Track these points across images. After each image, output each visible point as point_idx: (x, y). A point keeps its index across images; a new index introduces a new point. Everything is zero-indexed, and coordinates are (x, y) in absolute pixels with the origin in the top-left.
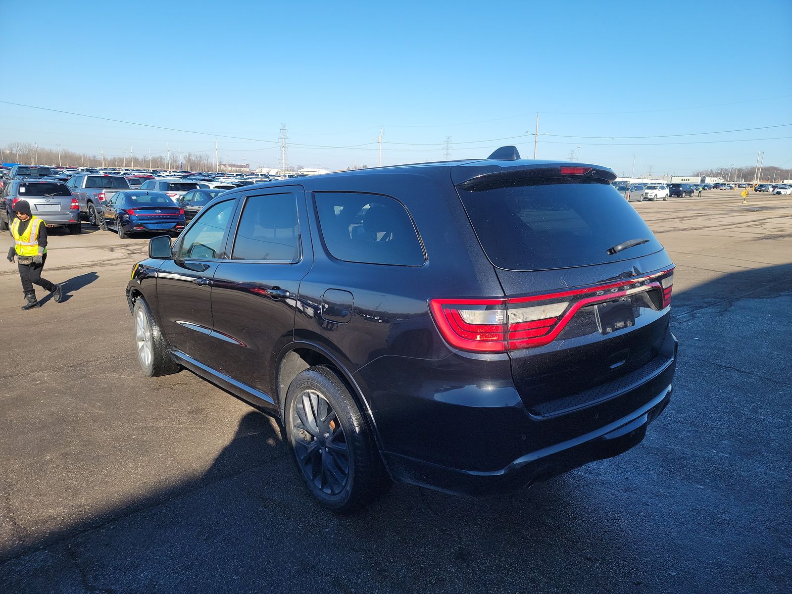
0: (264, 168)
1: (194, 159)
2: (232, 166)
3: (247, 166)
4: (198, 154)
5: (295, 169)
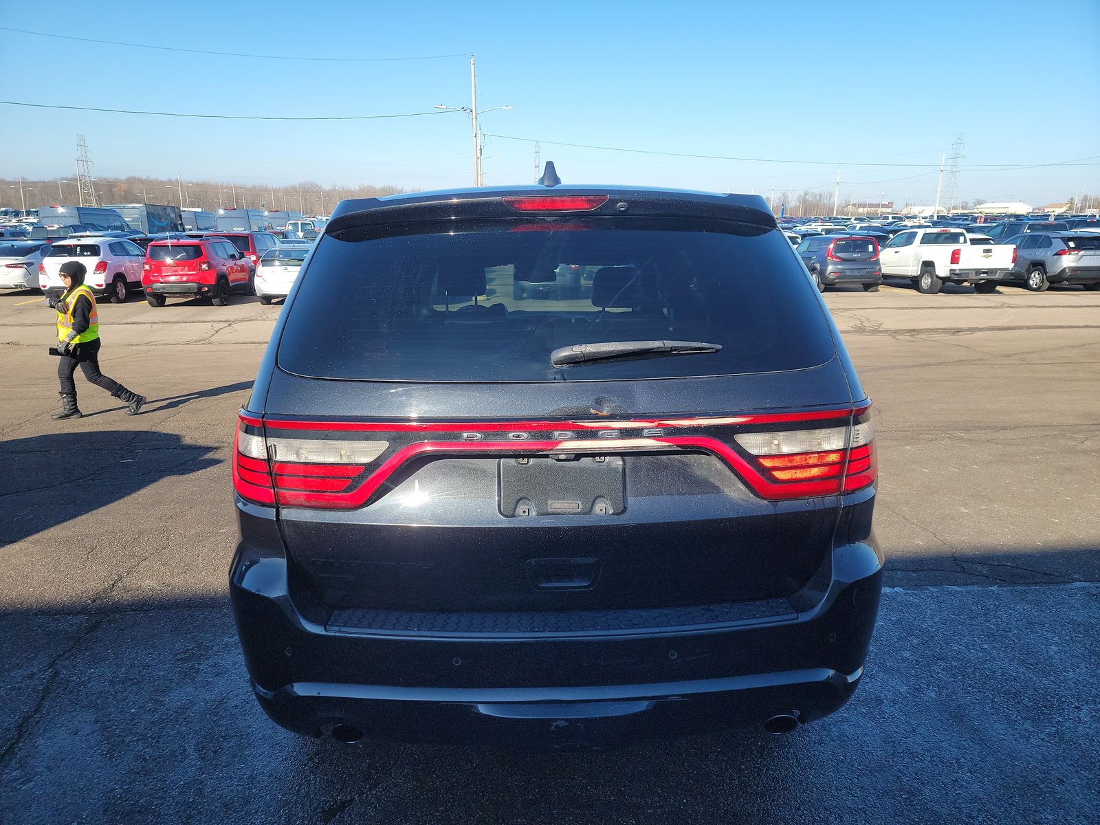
0: (914, 205)
1: (811, 199)
2: (864, 206)
3: (890, 205)
4: (817, 192)
5: (970, 205)
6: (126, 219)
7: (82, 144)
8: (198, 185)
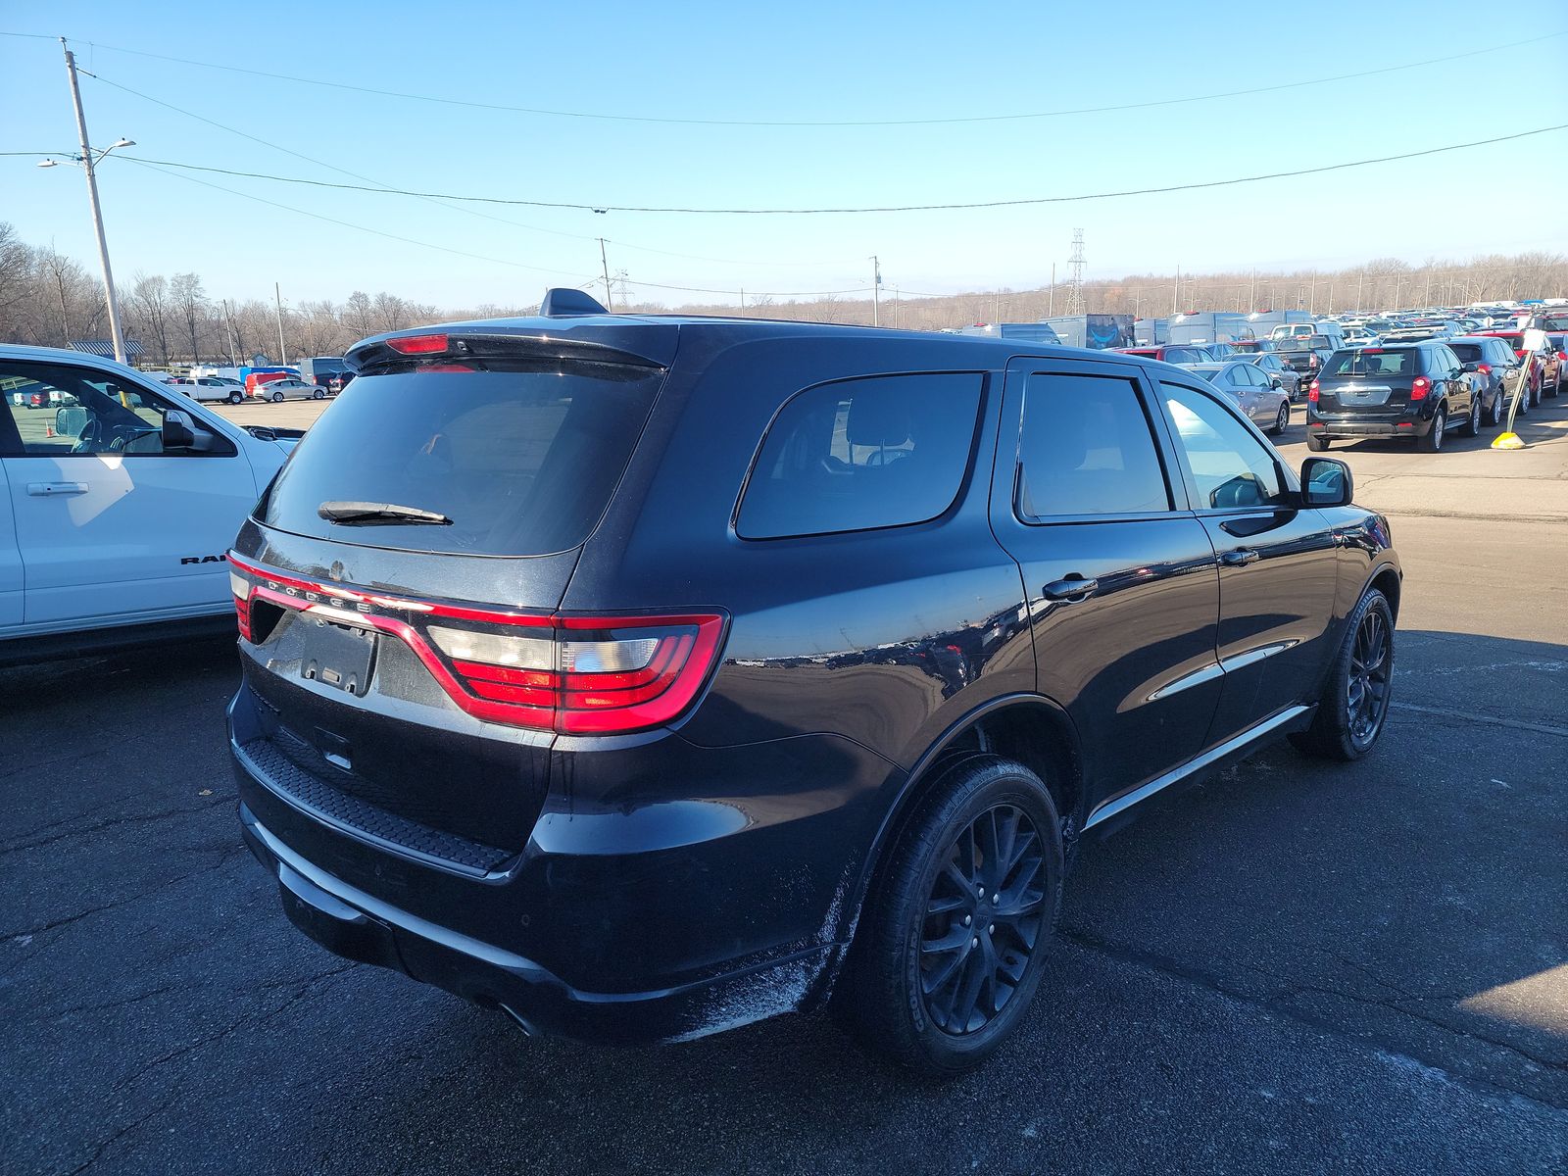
6: (1059, 336)
7: (1078, 242)
8: (1213, 279)
